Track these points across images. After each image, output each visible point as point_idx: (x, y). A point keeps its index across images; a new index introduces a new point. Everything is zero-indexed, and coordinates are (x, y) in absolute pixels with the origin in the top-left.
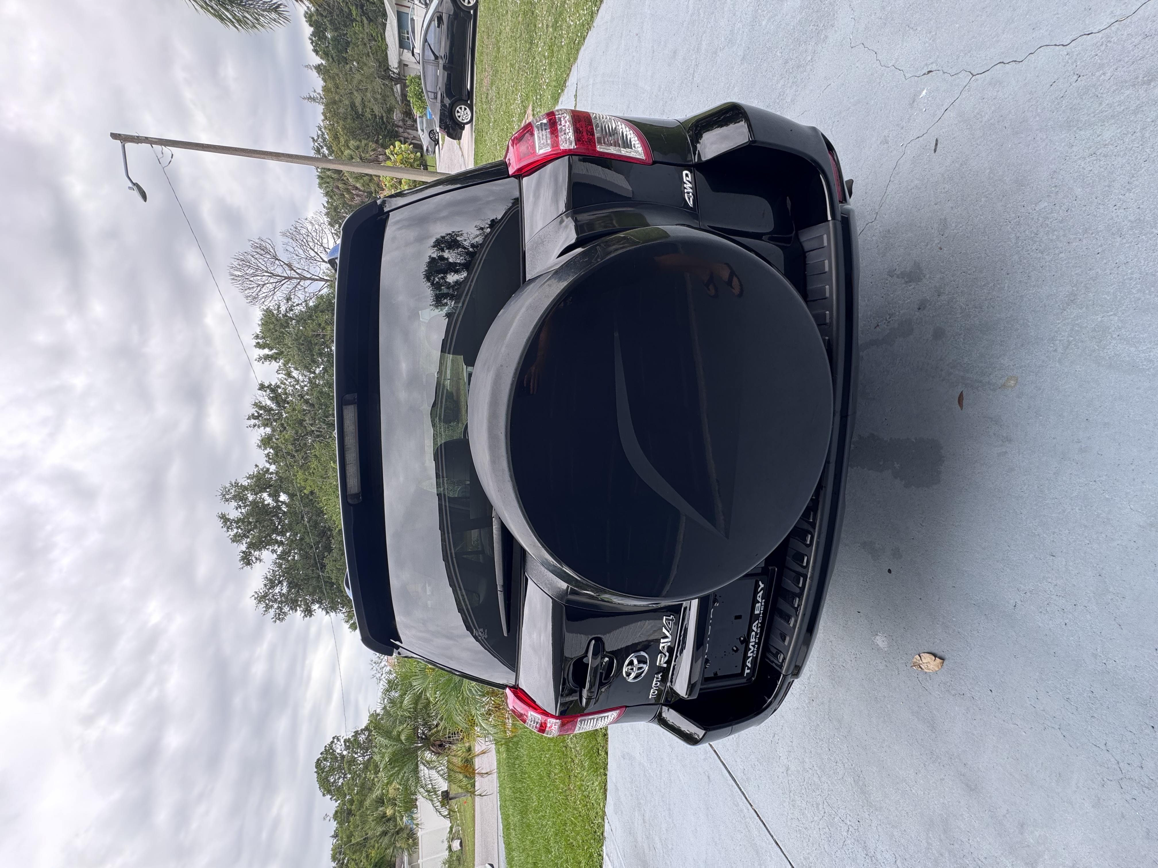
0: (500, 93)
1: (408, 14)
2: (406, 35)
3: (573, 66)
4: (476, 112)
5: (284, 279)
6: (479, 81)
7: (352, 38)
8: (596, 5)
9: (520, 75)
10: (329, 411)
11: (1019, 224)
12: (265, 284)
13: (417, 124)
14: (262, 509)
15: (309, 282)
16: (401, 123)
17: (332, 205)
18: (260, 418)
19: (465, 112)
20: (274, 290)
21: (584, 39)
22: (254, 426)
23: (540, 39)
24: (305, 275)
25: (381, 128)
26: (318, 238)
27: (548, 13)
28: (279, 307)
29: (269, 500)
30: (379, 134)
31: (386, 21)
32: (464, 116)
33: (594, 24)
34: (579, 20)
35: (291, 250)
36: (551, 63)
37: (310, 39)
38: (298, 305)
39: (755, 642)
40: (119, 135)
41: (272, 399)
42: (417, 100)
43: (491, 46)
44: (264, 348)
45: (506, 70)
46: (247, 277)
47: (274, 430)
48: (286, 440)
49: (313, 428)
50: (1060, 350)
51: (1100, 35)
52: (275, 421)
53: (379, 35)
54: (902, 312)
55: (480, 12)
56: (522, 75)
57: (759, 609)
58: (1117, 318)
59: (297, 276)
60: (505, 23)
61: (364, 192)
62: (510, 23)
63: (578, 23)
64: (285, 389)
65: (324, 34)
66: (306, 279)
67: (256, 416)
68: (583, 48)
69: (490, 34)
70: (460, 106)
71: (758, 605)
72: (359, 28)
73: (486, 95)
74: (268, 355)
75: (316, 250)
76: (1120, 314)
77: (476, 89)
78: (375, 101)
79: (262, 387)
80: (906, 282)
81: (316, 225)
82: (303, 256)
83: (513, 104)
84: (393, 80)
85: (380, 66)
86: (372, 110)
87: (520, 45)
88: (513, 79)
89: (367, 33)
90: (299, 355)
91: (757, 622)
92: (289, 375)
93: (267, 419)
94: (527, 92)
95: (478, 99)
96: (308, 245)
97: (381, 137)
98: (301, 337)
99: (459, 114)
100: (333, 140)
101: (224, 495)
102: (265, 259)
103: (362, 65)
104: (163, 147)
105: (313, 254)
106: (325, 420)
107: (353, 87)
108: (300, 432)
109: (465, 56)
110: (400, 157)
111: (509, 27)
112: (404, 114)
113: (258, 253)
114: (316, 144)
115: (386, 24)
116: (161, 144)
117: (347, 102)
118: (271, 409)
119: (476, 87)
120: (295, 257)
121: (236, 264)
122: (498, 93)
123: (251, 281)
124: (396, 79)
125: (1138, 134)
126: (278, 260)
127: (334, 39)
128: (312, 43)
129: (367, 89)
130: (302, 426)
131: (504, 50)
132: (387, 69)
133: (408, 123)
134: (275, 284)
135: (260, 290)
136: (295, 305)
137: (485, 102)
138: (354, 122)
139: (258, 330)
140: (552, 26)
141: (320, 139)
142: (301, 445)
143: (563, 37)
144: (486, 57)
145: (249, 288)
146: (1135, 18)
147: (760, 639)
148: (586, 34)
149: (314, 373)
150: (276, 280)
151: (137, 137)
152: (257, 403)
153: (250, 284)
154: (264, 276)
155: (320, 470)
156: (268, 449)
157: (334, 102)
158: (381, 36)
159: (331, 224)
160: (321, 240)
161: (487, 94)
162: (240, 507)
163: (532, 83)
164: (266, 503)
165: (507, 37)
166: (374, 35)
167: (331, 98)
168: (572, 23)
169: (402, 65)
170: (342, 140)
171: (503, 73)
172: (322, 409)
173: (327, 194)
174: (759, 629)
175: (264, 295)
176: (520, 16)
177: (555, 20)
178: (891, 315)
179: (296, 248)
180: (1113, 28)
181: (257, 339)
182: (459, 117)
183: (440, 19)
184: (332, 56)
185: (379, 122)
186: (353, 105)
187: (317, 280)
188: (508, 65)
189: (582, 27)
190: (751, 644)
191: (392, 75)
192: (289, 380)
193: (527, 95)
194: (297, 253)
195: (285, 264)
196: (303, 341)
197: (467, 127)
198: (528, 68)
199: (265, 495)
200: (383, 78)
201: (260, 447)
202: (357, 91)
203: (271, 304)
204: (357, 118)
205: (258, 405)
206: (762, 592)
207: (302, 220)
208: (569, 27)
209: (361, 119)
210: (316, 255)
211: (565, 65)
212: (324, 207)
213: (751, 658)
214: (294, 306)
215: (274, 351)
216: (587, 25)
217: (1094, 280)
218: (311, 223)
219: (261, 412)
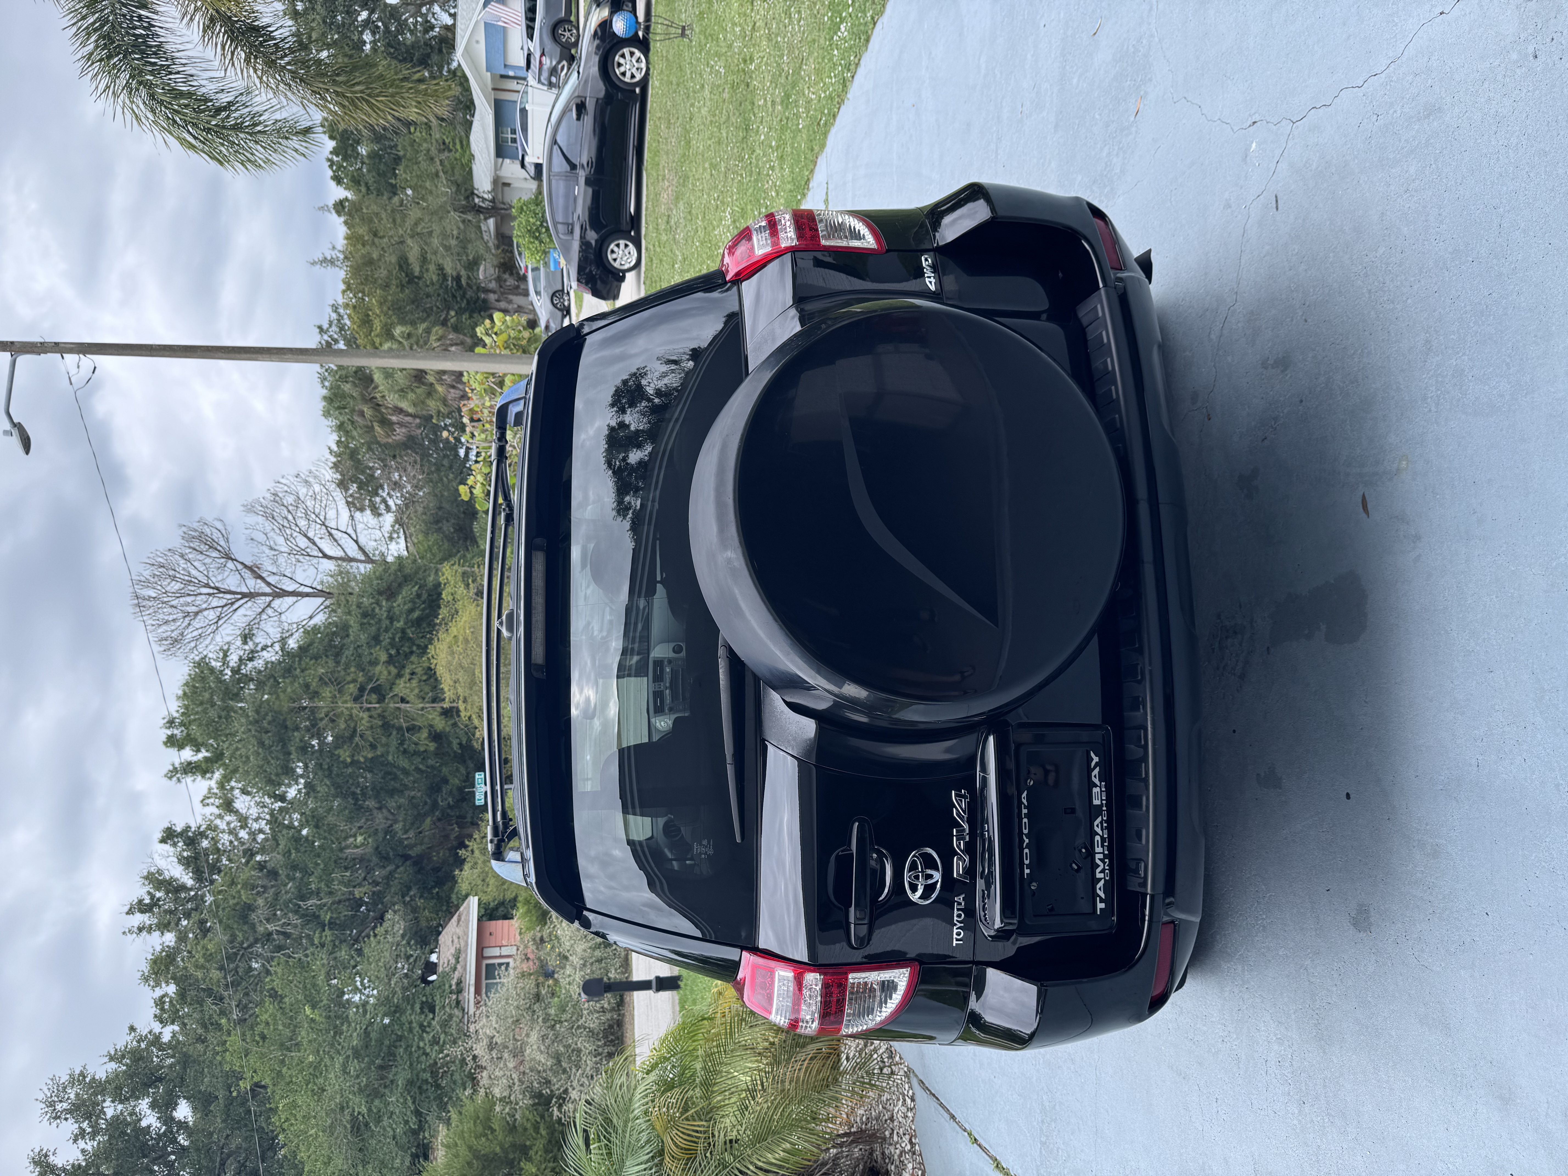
0: (694, 212)
1: (516, 102)
2: (510, 136)
3: (819, 158)
4: (647, 249)
5: (241, 598)
6: (652, 197)
7: (405, 150)
8: (849, 70)
9: (730, 180)
10: (309, 883)
11: (1366, 275)
12: (201, 611)
13: (527, 285)
14: (133, 1139)
15: (290, 600)
16: (493, 285)
17: (347, 447)
18: (156, 910)
19: (626, 252)
20: (217, 622)
21: (834, 116)
22: (140, 929)
23: (762, 122)
24: (284, 587)
25: (454, 296)
26: (317, 511)
27: (774, 85)
28: (226, 654)
29: (151, 1120)
30: (449, 308)
31: (473, 116)
32: (625, 258)
33: (848, 96)
34: (825, 92)
35: (261, 538)
36: (782, 156)
37: (329, 160)
38: (264, 648)
39: (1103, 853)
40: (12, 343)
41: (185, 862)
42: (532, 240)
43: (673, 140)
44: (181, 747)
45: (703, 174)
46: (165, 599)
47: (182, 938)
48: (209, 957)
49: (270, 927)
50: (1433, 409)
51: (1383, 75)
52: (187, 915)
53: (457, 141)
54: (1285, 411)
55: (652, 88)
56: (733, 179)
57: (1098, 797)
58: (1466, 357)
59: (268, 590)
60: (699, 102)
61: (414, 416)
62: (708, 103)
63: (823, 95)
64: (215, 841)
65: (355, 149)
66: (284, 593)
67: (146, 905)
68: (833, 131)
69: (672, 121)
70: (616, 242)
71: (1096, 790)
72: (421, 133)
73: (665, 218)
74: (190, 763)
75: (311, 534)
76: (1467, 353)
77: (646, 210)
78: (447, 251)
79: (169, 836)
80: (1282, 371)
81: (315, 486)
82: (283, 549)
83: (718, 226)
84: (481, 212)
85: (458, 191)
86: (441, 268)
87: (727, 133)
88: (716, 187)
89: (437, 141)
90: (259, 754)
91: (1099, 819)
92: (228, 806)
93: (171, 912)
94: (743, 205)
95: (651, 227)
96: (296, 525)
97: (453, 313)
98: (267, 714)
99: (614, 256)
100: (359, 327)
101: (52, 1104)
102: (208, 561)
103: (421, 195)
104: (81, 356)
105: (303, 542)
106: (300, 907)
107: (405, 232)
108: (240, 936)
109: (625, 158)
110: (504, 337)
111: (706, 109)
112: (499, 268)
113: (195, 549)
114: (326, 337)
115: (471, 123)
116: (78, 352)
117: (393, 259)
118: (183, 888)
119: (647, 208)
120: (267, 551)
121: (147, 573)
122: (690, 212)
123: (172, 606)
124: (488, 209)
125: (1434, 166)
126: (232, 560)
127: (373, 155)
128: (331, 166)
129: (432, 232)
130: (246, 923)
131: (698, 145)
132: (471, 193)
133: (508, 283)
134: (220, 609)
135: (189, 624)
136: (259, 648)
137: (664, 230)
138: (402, 291)
139: (174, 707)
140: (782, 102)
141: (334, 328)
142: (240, 971)
143: (800, 117)
144: (665, 157)
145: (167, 622)
146: (1404, 59)
147: (1110, 848)
148: (836, 110)
149: (282, 798)
150: (222, 602)
151: (41, 343)
152: (153, 874)
153: (170, 614)
154: (201, 594)
155: (280, 1027)
156: (164, 985)
157: (370, 262)
158: (461, 142)
159: (342, 484)
160: (323, 513)
161: (669, 216)
162: (82, 1134)
163: (751, 191)
164: (144, 1124)
165: (703, 123)
166: (447, 141)
167: (363, 256)
168: (813, 97)
169: (500, 184)
170: (377, 325)
171: (698, 179)
172: (293, 879)
173: (340, 427)
174: (1106, 831)
175: (196, 633)
176: (726, 90)
177: (785, 94)
178: (1276, 419)
179: (271, 534)
180: (1391, 68)
181: (169, 728)
182: (615, 260)
183: (581, 108)
184: (366, 184)
185: (452, 287)
186: (403, 263)
187: (307, 595)
188: (707, 165)
189: (829, 101)
190: (1098, 856)
191: (481, 204)
192: (228, 818)
193: (742, 209)
194: (272, 543)
195: (246, 566)
196: (269, 723)
197: (630, 277)
198: (742, 167)
199: (144, 1105)
200: (464, 210)
201: (146, 979)
202: (412, 237)
203: (210, 651)
204: (409, 282)
205: (155, 879)
206: (1097, 769)
207: (290, 477)
208: (809, 102)
209: (417, 284)
210: (311, 545)
211: (805, 158)
212: (331, 452)
213: (1102, 882)
214: (257, 652)
215: (204, 754)
216: (838, 98)
217: (1440, 322)
218: (306, 482)
219: (158, 895)
